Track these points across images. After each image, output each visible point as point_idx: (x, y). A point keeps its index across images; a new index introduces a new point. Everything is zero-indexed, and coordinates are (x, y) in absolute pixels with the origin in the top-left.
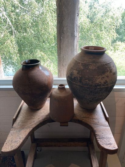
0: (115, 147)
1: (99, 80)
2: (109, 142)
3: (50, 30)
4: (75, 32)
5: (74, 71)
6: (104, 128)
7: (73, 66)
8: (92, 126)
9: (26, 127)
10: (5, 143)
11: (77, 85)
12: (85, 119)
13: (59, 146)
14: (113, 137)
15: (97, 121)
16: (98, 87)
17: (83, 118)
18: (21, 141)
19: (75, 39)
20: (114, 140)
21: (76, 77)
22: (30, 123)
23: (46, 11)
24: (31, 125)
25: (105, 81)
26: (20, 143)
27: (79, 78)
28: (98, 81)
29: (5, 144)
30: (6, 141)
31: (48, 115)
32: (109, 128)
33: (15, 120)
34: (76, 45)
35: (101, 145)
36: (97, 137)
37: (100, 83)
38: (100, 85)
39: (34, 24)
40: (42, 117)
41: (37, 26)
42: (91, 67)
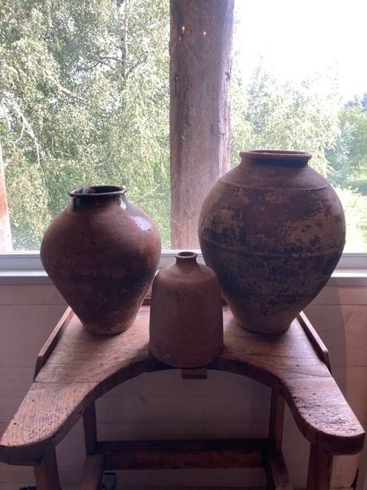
0: (354, 430)
1: (297, 234)
2: (336, 418)
3: (143, 150)
4: (219, 121)
5: (224, 212)
6: (317, 379)
7: (221, 200)
8: (280, 376)
9: (76, 379)
10: (13, 421)
11: (232, 251)
12: (256, 358)
13: (175, 467)
14: (345, 403)
15: (295, 364)
16: (294, 255)
17: (251, 357)
18: (63, 417)
19: (222, 141)
20: (350, 410)
21: (229, 227)
22: (91, 370)
23: (133, 99)
24: (91, 374)
25: (313, 238)
26: (60, 422)
27: (237, 230)
28: (293, 236)
29: (11, 424)
30: (16, 416)
31: (143, 350)
32: (332, 380)
33: (42, 363)
34: (224, 158)
35: (313, 424)
36: (298, 405)
37: (298, 244)
38: (299, 250)
39: (98, 133)
40: (126, 353)
41: (104, 138)
42: (273, 198)
